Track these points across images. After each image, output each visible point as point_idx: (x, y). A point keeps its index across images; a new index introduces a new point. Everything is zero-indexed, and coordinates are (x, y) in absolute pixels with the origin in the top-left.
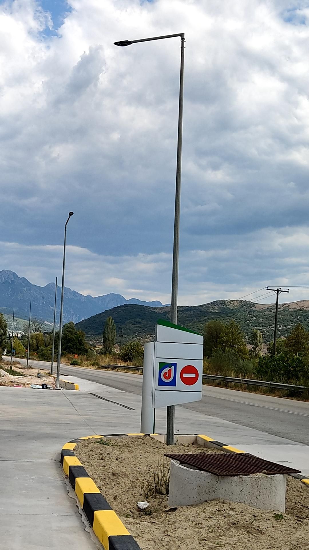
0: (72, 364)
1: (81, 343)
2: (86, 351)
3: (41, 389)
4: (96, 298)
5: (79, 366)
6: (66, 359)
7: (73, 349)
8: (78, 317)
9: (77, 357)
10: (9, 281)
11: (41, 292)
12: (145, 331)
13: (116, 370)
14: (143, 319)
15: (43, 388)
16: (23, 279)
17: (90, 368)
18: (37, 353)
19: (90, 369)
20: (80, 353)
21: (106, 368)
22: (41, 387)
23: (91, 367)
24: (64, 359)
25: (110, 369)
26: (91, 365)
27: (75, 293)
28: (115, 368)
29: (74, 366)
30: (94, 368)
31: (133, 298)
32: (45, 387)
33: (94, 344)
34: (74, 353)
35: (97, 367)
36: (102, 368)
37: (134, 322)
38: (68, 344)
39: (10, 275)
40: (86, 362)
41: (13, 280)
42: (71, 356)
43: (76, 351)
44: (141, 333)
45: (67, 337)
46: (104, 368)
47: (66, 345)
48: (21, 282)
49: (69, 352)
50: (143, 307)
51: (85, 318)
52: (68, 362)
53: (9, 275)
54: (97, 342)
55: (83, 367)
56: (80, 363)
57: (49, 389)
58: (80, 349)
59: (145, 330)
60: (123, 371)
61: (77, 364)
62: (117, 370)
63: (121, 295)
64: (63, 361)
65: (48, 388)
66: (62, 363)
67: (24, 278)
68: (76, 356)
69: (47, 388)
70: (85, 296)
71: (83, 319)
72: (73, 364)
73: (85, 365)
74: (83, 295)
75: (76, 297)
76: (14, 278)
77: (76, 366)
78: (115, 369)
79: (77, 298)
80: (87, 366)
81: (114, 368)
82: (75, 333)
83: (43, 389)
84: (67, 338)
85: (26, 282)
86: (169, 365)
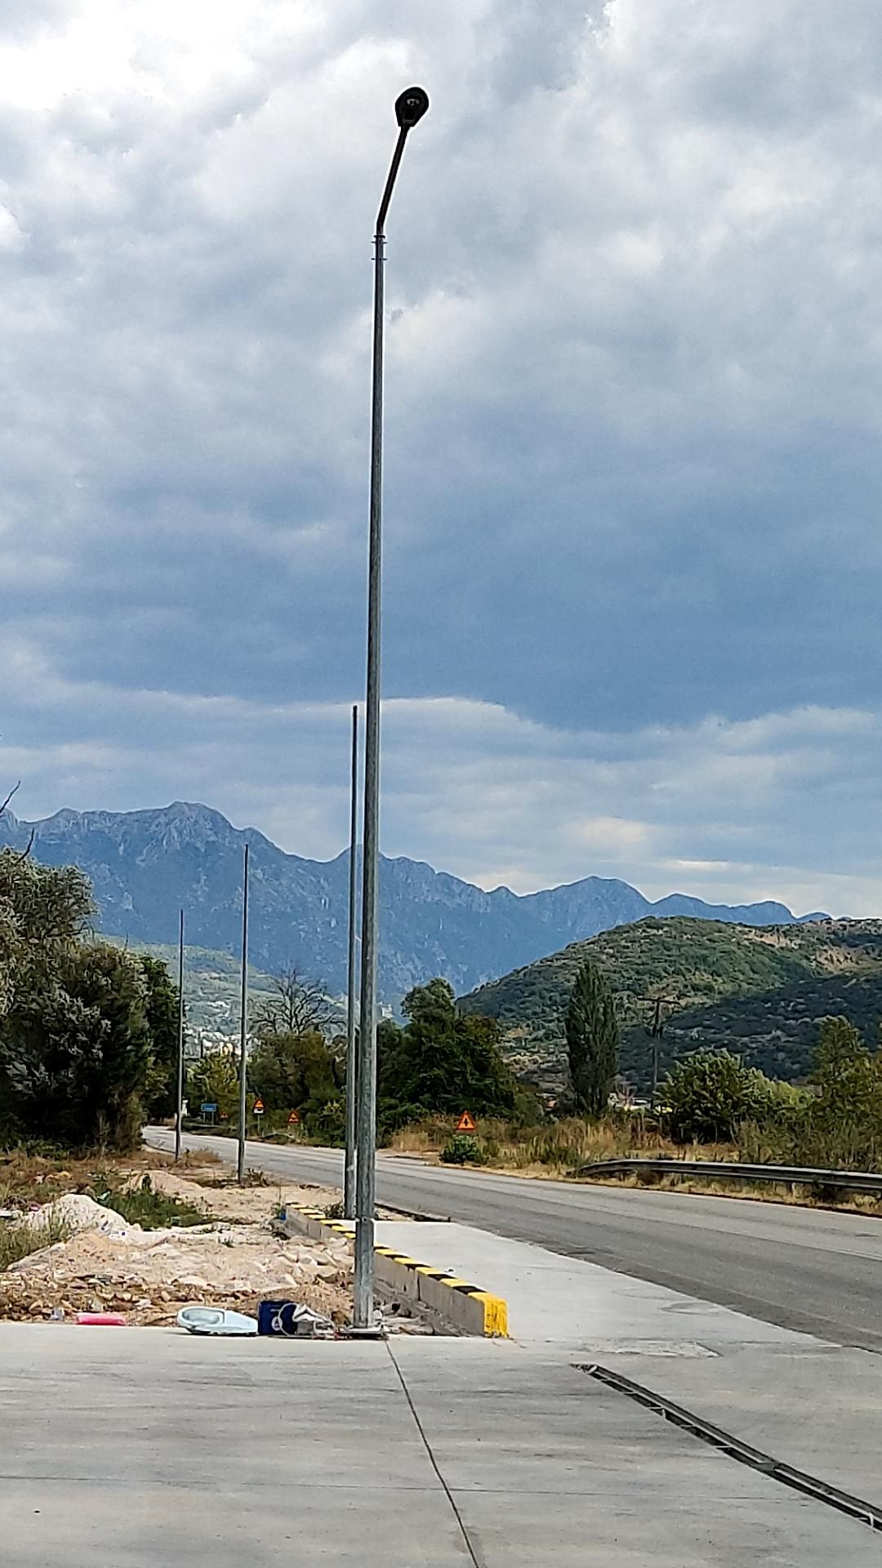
0: (447, 1158)
1: (483, 1066)
2: (508, 1100)
3: (252, 1335)
4: (533, 899)
5: (483, 1168)
6: (424, 1135)
7: (449, 1092)
8: (465, 973)
9: (470, 1126)
10: (198, 843)
11: (319, 882)
12: (731, 1023)
13: (665, 1182)
14: (719, 976)
15: (265, 1329)
16: (248, 834)
17: (534, 1175)
18: (302, 1116)
19: (536, 1178)
20: (483, 1111)
21: (611, 1175)
22: (253, 1326)
23: (536, 1170)
24: (413, 1136)
25: (633, 1179)
26: (535, 1161)
27: (449, 881)
28: (661, 1175)
29: (457, 1165)
30: (554, 1174)
31: (676, 895)
32: (277, 1323)
33: (529, 1075)
34: (455, 1110)
35: (564, 1169)
36: (591, 1176)
37: (686, 986)
38: (426, 1072)
39: (201, 821)
40: (510, 1146)
41: (214, 842)
42: (441, 1122)
43: (462, 1101)
44: (713, 1031)
45: (422, 1043)
46: (601, 1173)
47: (421, 1075)
49: (431, 1106)
50: (719, 925)
51: (490, 978)
52: (431, 1148)
53: (196, 822)
54: (541, 1069)
55: (500, 1172)
56: (486, 1150)
57: (307, 1336)
58: (479, 1093)
59: (731, 1018)
60: (703, 1186)
61: (470, 1159)
62: (673, 1184)
63: (626, 886)
64: (410, 1145)
65: (300, 1330)
66: (407, 1154)
67: (254, 832)
68: (466, 1123)
69: (291, 1328)
70: (488, 893)
71: (483, 981)
72: (454, 1157)
73: (510, 1159)
74: (480, 890)
75: (453, 897)
76: (216, 834)
77: (468, 1165)
78: (661, 1178)
79: (457, 900)
80: (520, 1167)
81: (652, 1175)
82: (455, 1024)
83: (265, 1339)
84: (423, 1048)
85: (263, 845)
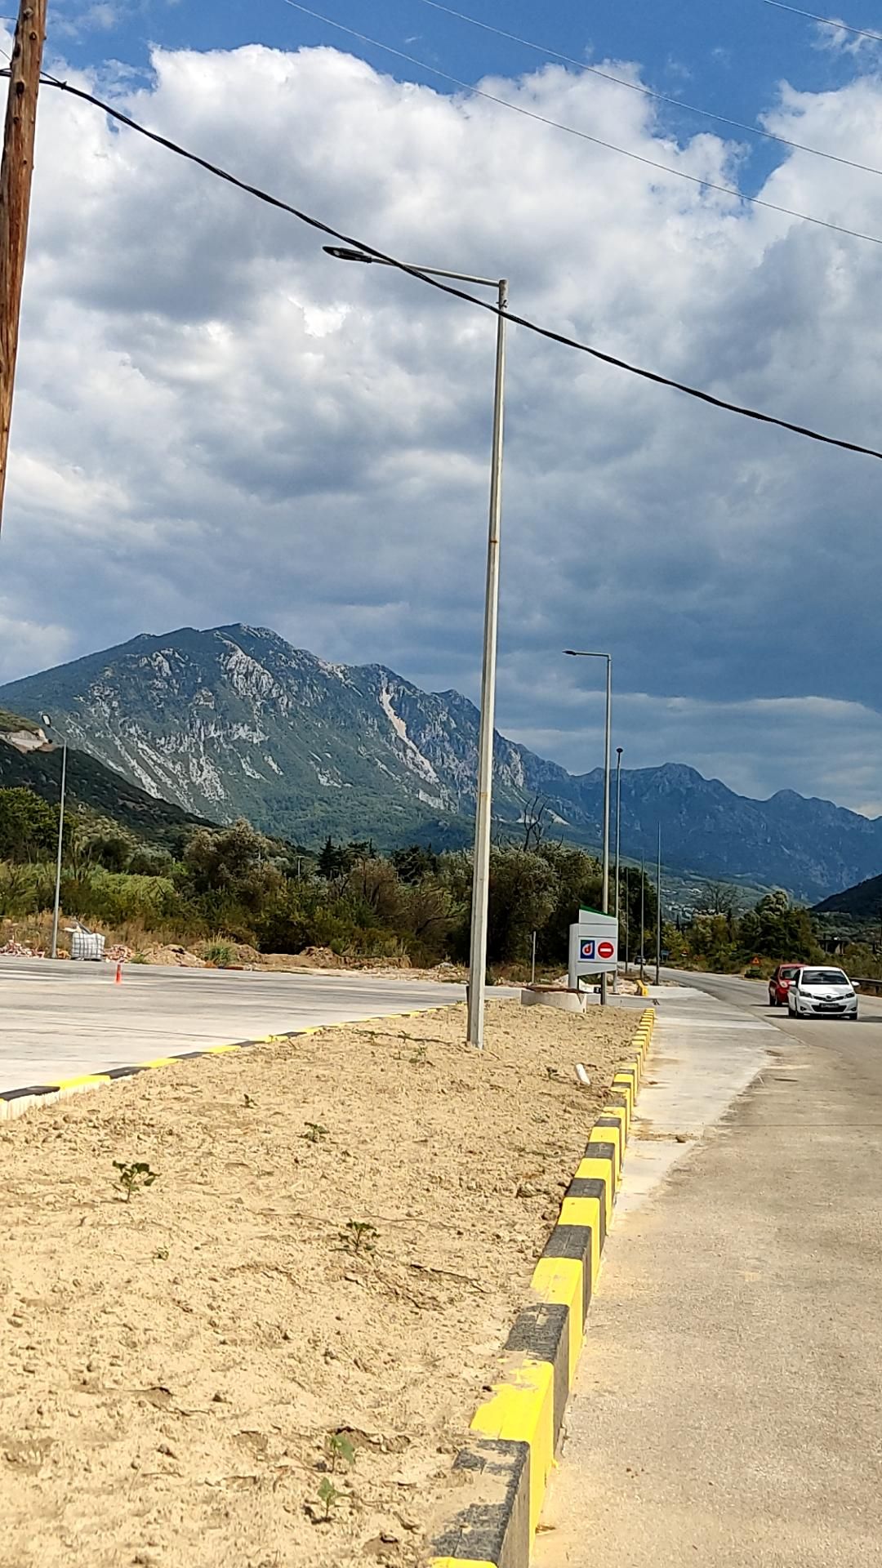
7: (776, 948)
8: (856, 871)
10: (681, 789)
11: (760, 813)
16: (714, 783)
27: (845, 812)
38: (765, 937)
39: (683, 775)
41: (689, 786)
47: (762, 939)
48: (710, 790)
53: (680, 776)
58: (792, 949)
67: (716, 781)
70: (871, 819)
75: (849, 823)
76: (693, 783)
79: (851, 826)
84: (764, 925)
85: (723, 790)
86: (589, 942)
